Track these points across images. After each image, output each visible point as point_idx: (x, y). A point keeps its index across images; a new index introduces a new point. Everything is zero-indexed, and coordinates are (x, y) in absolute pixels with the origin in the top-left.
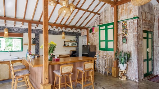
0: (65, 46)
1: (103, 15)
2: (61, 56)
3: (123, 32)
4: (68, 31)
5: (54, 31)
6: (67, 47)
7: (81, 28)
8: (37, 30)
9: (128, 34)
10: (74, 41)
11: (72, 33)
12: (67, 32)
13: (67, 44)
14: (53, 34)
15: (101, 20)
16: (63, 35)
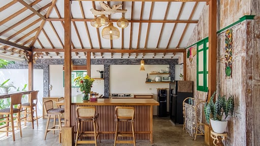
0: (148, 81)
1: (202, 23)
2: (137, 97)
3: (227, 54)
4: (152, 58)
5: (128, 60)
6: (151, 83)
7: (174, 52)
8: (105, 60)
9: (233, 57)
10: (164, 73)
11: (161, 60)
12: (150, 59)
13: (152, 78)
14: (127, 64)
15: (199, 33)
16: (142, 64)
